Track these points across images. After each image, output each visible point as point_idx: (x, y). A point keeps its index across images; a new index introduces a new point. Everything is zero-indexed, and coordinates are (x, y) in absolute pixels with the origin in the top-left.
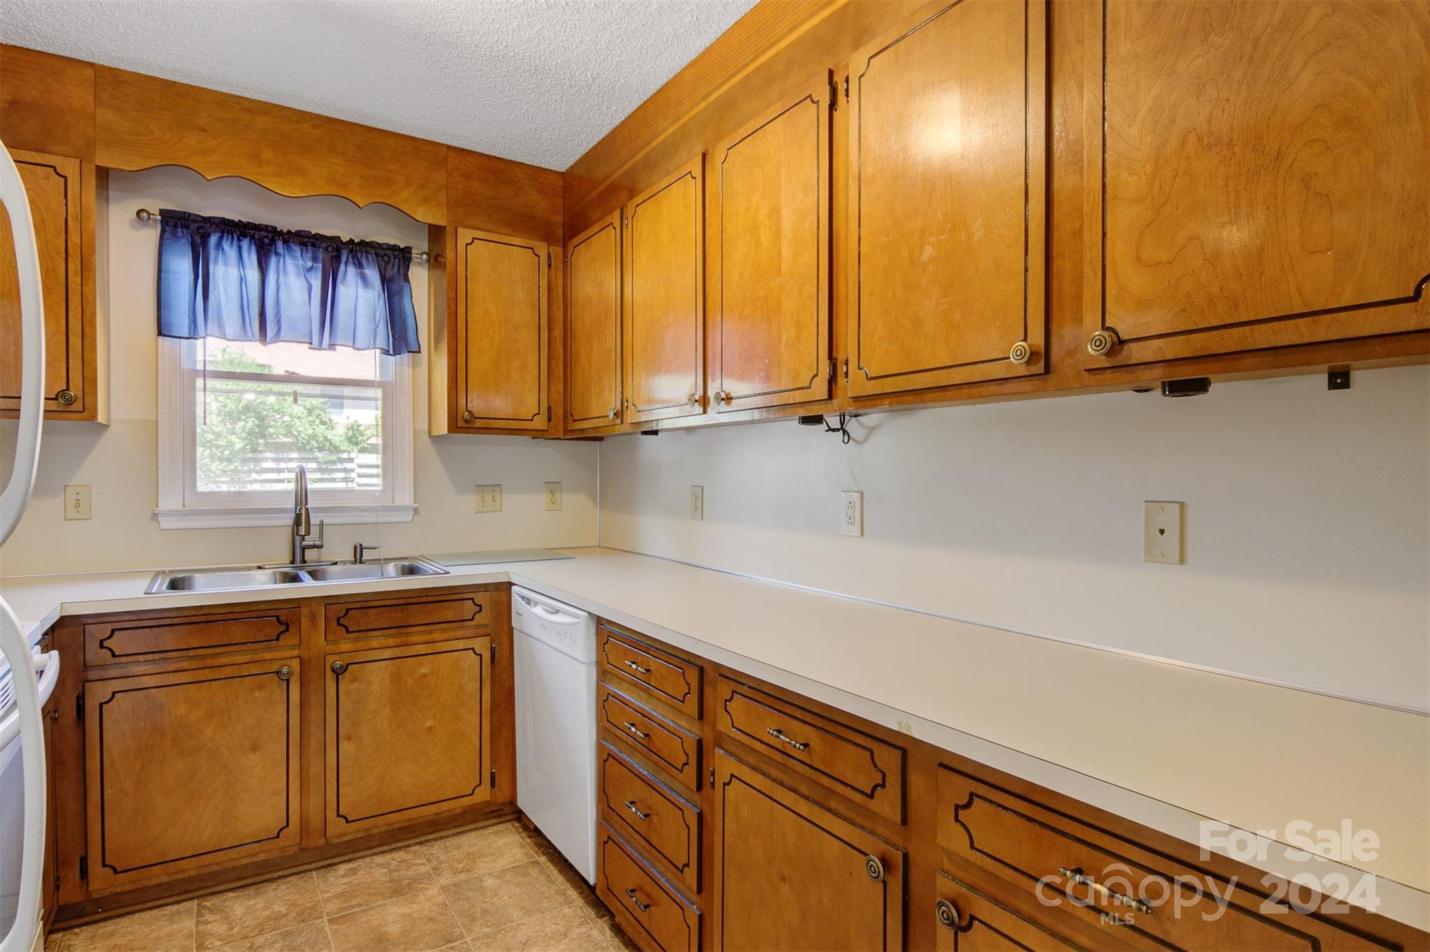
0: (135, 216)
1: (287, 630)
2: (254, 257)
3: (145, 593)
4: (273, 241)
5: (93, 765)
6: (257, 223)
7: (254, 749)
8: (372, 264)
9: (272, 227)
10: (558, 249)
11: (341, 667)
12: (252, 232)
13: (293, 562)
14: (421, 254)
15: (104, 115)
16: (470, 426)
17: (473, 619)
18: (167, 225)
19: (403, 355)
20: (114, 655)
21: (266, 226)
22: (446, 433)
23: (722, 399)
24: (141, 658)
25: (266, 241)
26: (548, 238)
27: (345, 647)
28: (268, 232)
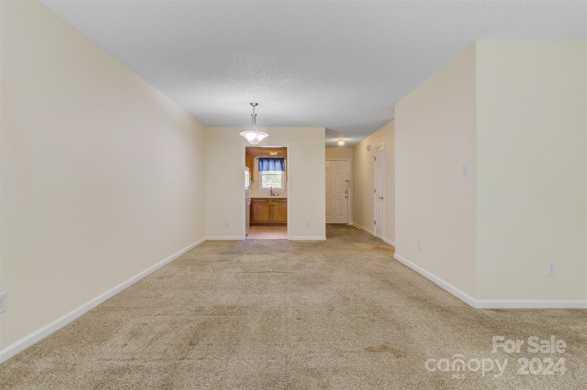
1: (268, 201)
2: (267, 162)
5: (253, 211)
7: (265, 212)
8: (279, 161)
12: (267, 159)
13: (271, 195)
15: (254, 151)
18: (259, 159)
20: (254, 202)
24: (258, 202)
27: (273, 203)
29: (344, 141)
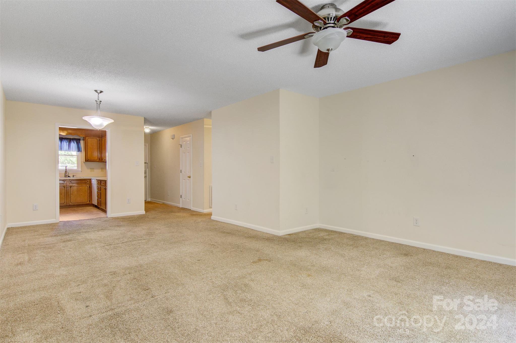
1: (65, 182)
8: (75, 141)
10: (100, 138)
11: (71, 187)
14: (82, 139)
16: (88, 161)
17: (87, 182)
19: (79, 152)
22: (85, 162)
27: (71, 184)
29: (150, 129)
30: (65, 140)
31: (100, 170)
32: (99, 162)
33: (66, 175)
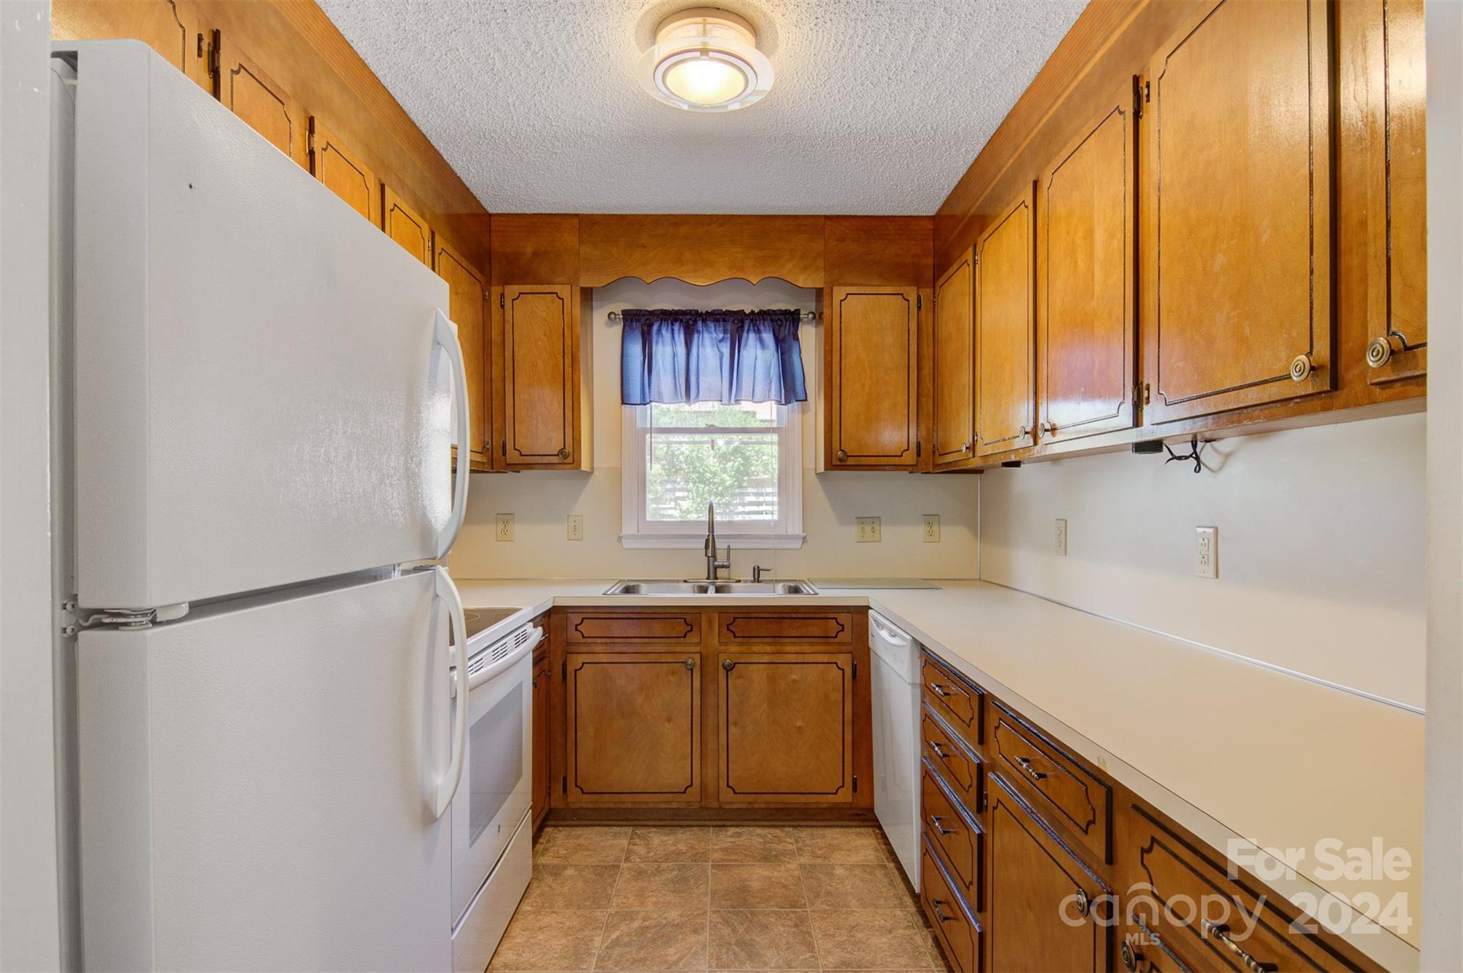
0: (607, 318)
1: (691, 630)
2: (682, 336)
3: (603, 594)
4: (695, 321)
5: (571, 713)
6: (684, 309)
7: (669, 720)
8: (767, 328)
9: (694, 310)
10: (928, 290)
11: (729, 665)
12: (681, 317)
13: (708, 578)
14: (808, 314)
15: (585, 250)
16: (844, 463)
17: (836, 637)
18: (627, 321)
19: (792, 404)
20: (583, 637)
21: (691, 311)
22: (823, 470)
23: (1046, 430)
24: (599, 640)
25: (691, 322)
26: (918, 282)
27: (733, 648)
28: (691, 315)
30: (712, 325)
31: (920, 531)
32: (912, 468)
33: (716, 568)
